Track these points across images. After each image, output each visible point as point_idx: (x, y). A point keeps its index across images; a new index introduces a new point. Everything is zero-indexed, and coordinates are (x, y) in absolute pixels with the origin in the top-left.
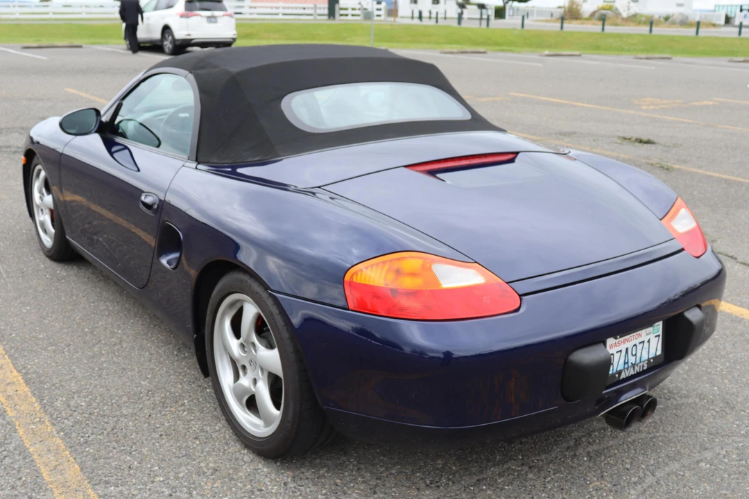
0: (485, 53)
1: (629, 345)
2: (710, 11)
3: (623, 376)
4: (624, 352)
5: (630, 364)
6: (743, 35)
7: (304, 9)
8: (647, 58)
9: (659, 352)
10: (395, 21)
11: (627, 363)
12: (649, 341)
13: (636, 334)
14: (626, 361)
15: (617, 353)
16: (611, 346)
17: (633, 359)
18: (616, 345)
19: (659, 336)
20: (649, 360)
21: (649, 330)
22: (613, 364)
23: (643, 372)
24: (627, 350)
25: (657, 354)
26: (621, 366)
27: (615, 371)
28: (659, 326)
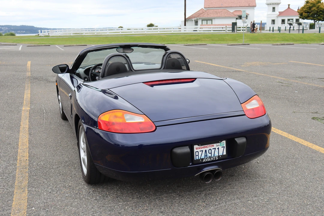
0: (293, 44)
1: (207, 149)
3: (204, 161)
4: (204, 152)
5: (208, 157)
7: (223, 28)
9: (225, 153)
10: (261, 32)
11: (207, 156)
12: (218, 149)
13: (210, 145)
14: (206, 155)
15: (200, 151)
16: (197, 149)
17: (210, 155)
18: (199, 148)
19: (224, 147)
20: (219, 156)
21: (218, 144)
22: (198, 155)
23: (216, 160)
24: (206, 151)
25: (224, 154)
26: (203, 157)
27: (199, 158)
28: (224, 143)
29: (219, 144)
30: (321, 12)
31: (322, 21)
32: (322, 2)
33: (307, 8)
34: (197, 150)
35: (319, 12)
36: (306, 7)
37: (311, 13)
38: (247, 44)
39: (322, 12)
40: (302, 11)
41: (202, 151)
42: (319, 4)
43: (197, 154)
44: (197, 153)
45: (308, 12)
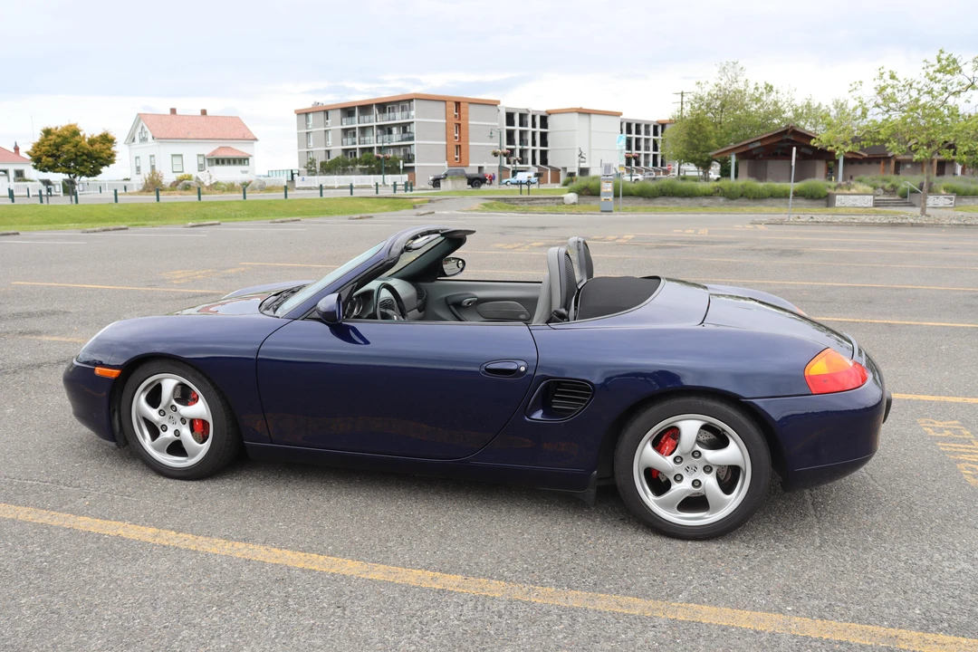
0: (126, 229)
2: (265, 176)
6: (324, 196)
8: (282, 222)
30: (85, 157)
31: (88, 176)
32: (81, 134)
33: (50, 146)
35: (81, 156)
36: (46, 143)
37: (62, 158)
38: (14, 234)
39: (87, 155)
40: (38, 153)
42: (77, 138)
45: (52, 156)
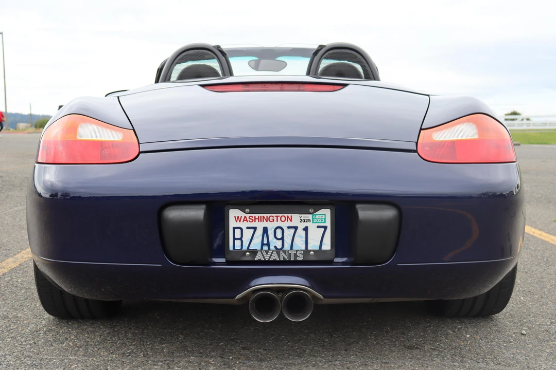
1: (271, 226)
3: (259, 257)
4: (259, 232)
5: (272, 248)
9: (327, 246)
11: (268, 244)
12: (306, 229)
13: (281, 215)
14: (265, 242)
15: (248, 228)
16: (238, 219)
17: (279, 244)
18: (245, 219)
19: (325, 228)
20: (306, 252)
21: (304, 216)
22: (241, 239)
23: (296, 262)
24: (265, 230)
25: (324, 248)
26: (256, 245)
27: (245, 248)
28: (325, 215)
29: (310, 216)
34: (238, 224)
41: (255, 229)
43: (238, 235)
44: (238, 232)
